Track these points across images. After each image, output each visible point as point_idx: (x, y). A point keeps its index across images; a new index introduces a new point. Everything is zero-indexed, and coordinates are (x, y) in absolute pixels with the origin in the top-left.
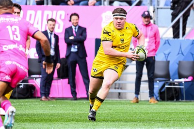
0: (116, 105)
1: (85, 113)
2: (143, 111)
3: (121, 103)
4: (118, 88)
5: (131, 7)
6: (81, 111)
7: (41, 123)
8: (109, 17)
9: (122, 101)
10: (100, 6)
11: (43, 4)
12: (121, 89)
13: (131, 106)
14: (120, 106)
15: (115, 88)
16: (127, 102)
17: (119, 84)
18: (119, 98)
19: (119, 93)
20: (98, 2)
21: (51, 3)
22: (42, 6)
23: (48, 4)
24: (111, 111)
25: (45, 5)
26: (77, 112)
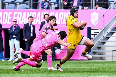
0: (99, 63)
1: (83, 68)
2: (114, 67)
3: (102, 63)
4: (100, 54)
5: (107, 10)
6: (81, 67)
7: (59, 74)
8: (95, 16)
9: (103, 61)
10: (90, 10)
11: (59, 9)
12: (102, 55)
13: (108, 64)
14: (102, 64)
15: (99, 54)
16: (105, 62)
17: (101, 52)
18: (101, 60)
19: (101, 57)
20: (89, 8)
21: (63, 8)
22: (58, 10)
23: (61, 9)
24: (97, 67)
25: (60, 9)
26: (78, 68)
